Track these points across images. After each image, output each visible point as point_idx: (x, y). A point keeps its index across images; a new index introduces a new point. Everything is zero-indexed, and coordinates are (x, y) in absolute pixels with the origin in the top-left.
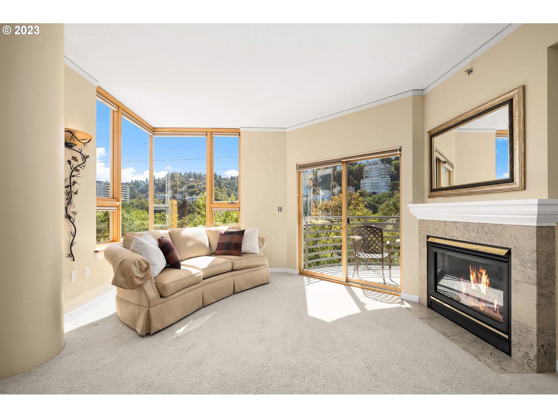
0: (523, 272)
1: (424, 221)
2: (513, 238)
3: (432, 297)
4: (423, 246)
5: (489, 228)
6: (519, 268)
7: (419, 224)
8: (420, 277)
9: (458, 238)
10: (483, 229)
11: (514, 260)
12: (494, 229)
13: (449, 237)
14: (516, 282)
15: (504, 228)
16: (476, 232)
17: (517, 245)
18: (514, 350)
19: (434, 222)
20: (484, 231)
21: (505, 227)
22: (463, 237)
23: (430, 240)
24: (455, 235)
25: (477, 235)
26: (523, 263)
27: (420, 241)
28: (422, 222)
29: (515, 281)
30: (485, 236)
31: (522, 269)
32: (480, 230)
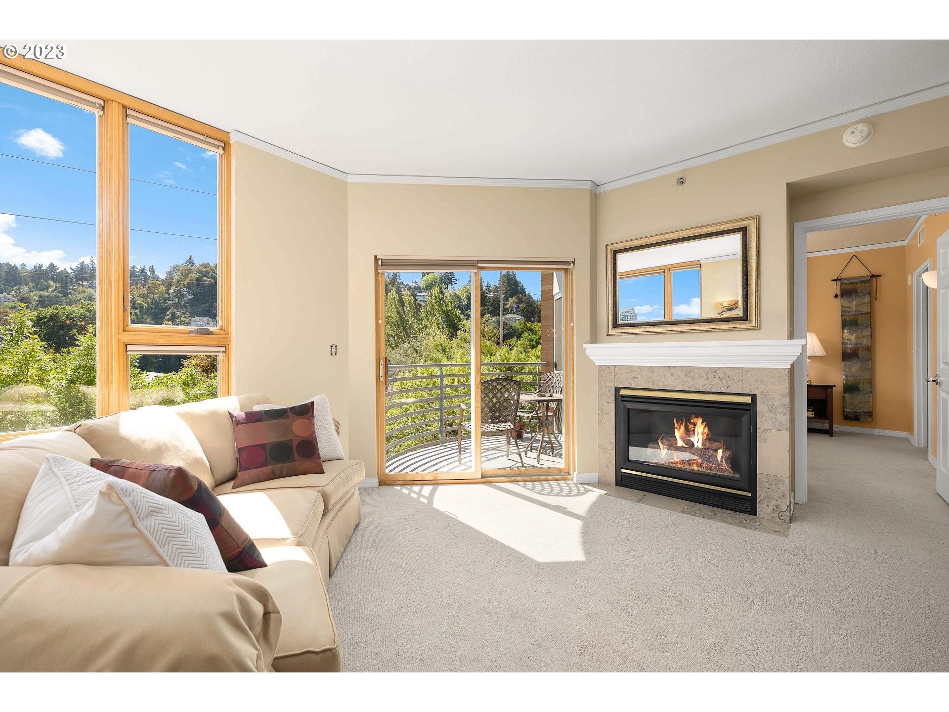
0: (772, 418)
1: (609, 368)
2: (759, 382)
3: (623, 470)
4: (608, 403)
5: (725, 372)
6: (767, 415)
7: (599, 372)
8: (601, 447)
9: (675, 387)
10: (715, 374)
11: (760, 407)
12: (732, 373)
13: (659, 387)
14: (764, 431)
15: (747, 372)
16: (705, 378)
17: (764, 390)
18: (760, 507)
19: (631, 369)
20: (717, 376)
21: (748, 370)
22: (683, 385)
23: (622, 392)
24: (670, 383)
25: (706, 382)
26: (772, 409)
27: (601, 396)
28: (603, 370)
29: (762, 430)
30: (720, 382)
31: (772, 415)
32: (711, 376)
